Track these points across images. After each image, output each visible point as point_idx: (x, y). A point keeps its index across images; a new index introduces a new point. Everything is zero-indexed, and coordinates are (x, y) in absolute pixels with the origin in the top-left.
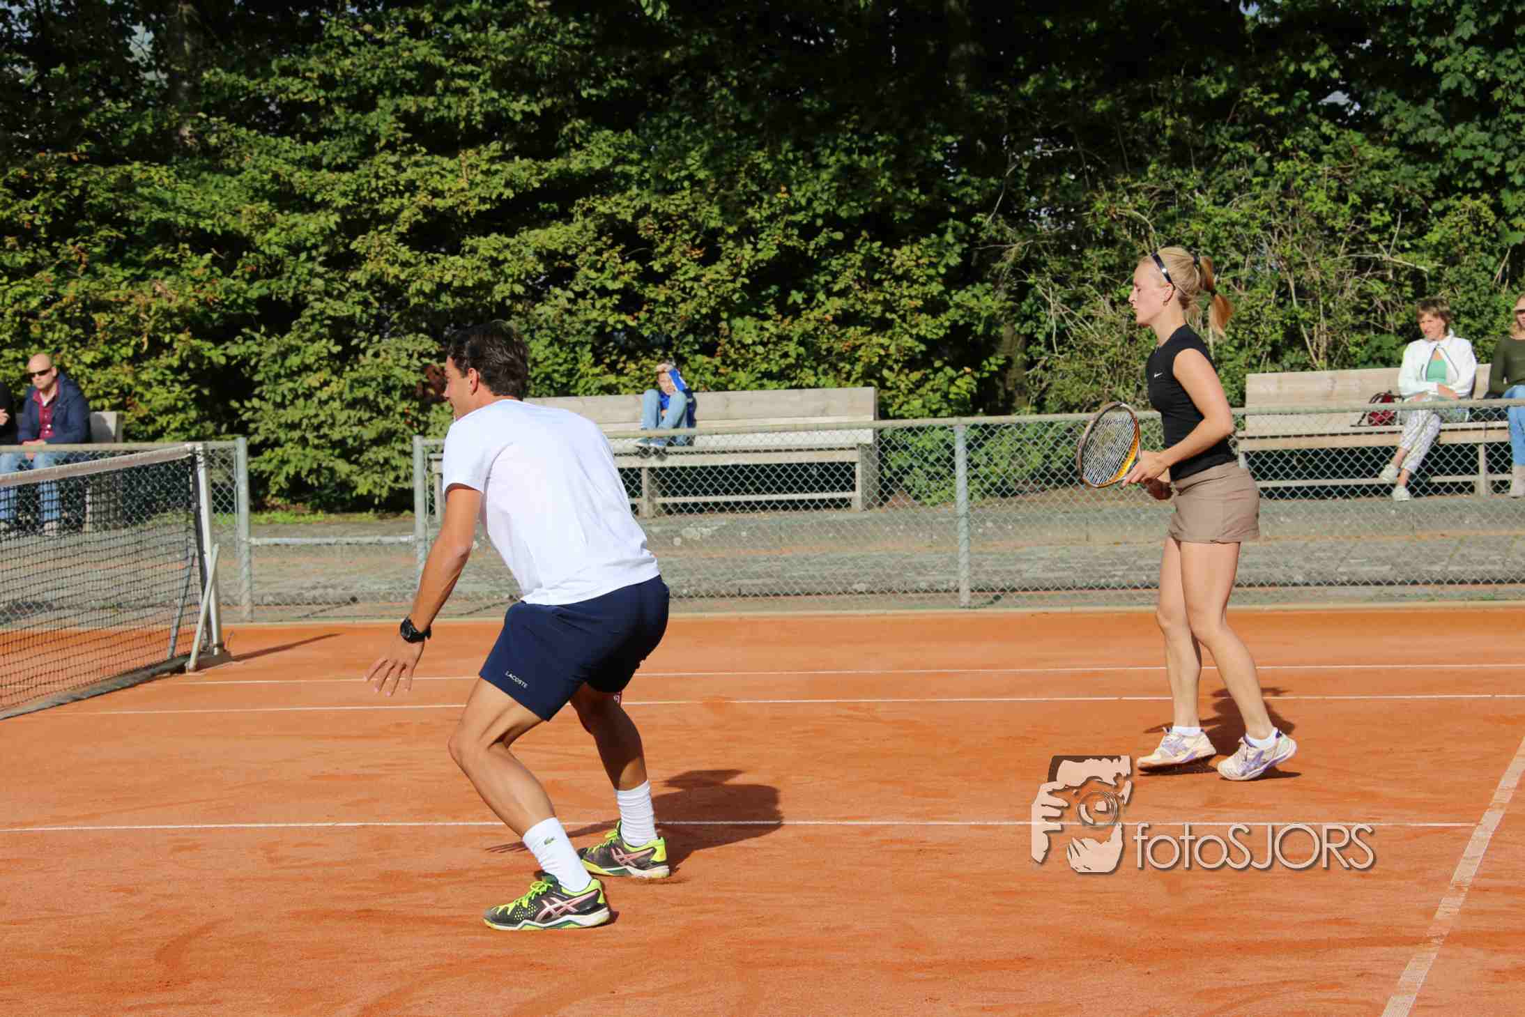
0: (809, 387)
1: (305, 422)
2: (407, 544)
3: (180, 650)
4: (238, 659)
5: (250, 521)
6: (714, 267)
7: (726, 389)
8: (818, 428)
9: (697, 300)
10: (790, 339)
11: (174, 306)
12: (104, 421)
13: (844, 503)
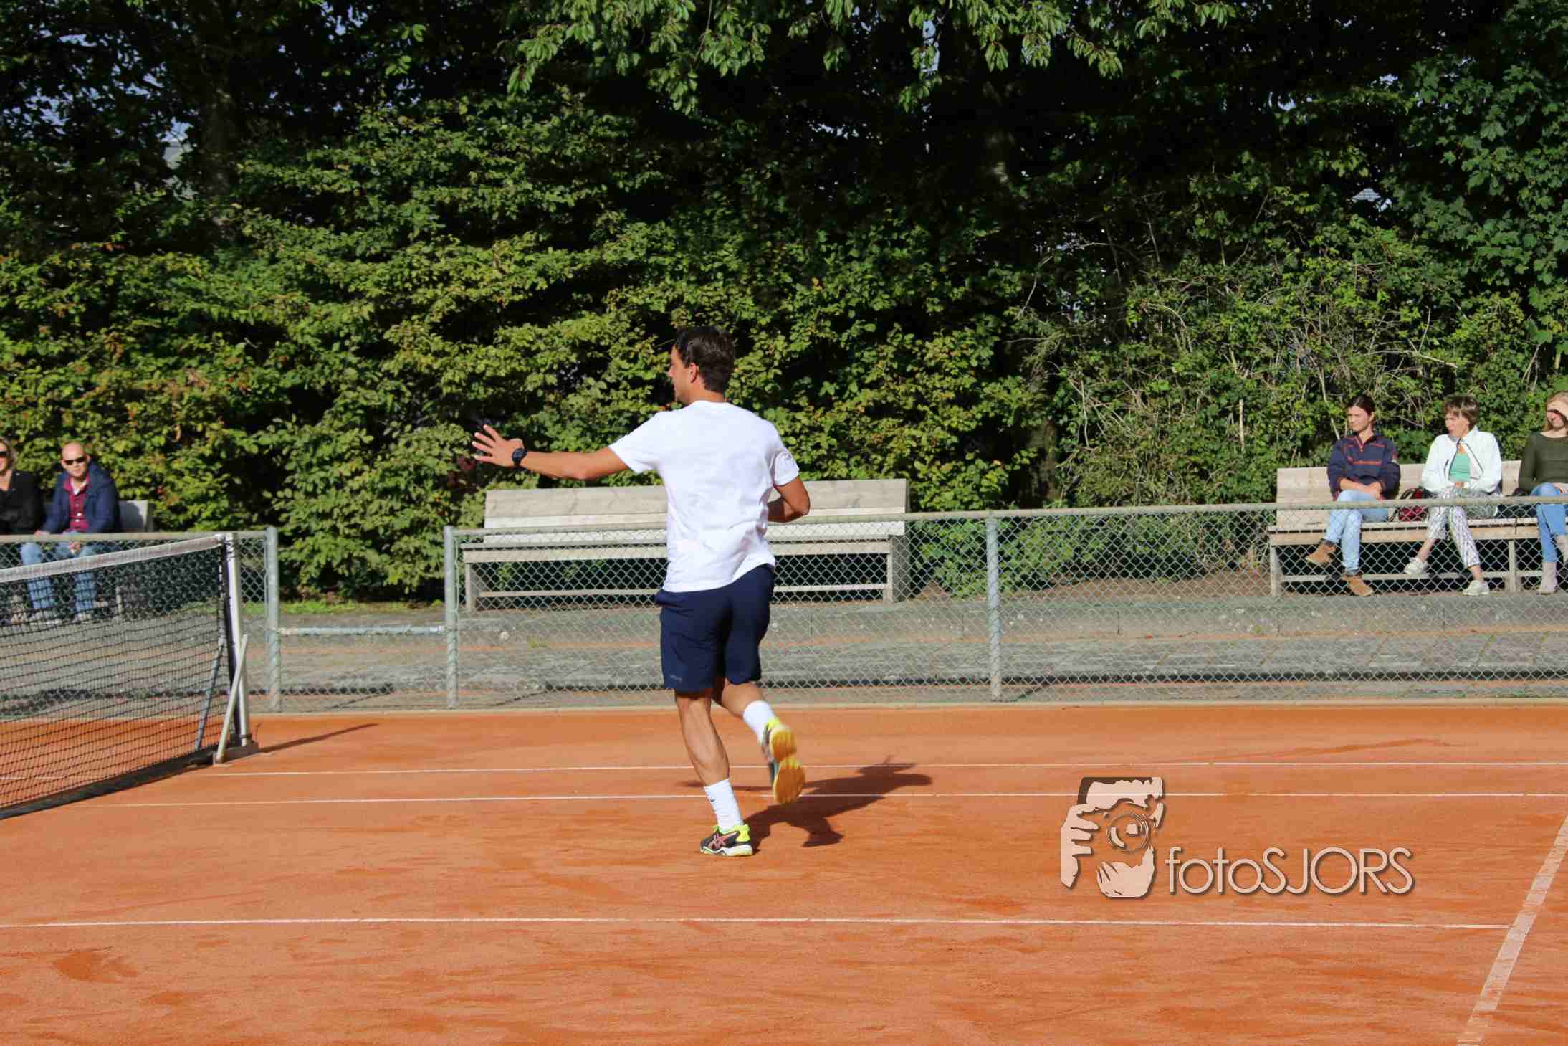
0: (841, 478)
1: (336, 511)
2: (436, 634)
3: (207, 743)
4: (266, 750)
5: (280, 610)
6: (746, 358)
8: (849, 520)
10: (821, 429)
11: (206, 395)
12: (136, 509)
13: (876, 594)
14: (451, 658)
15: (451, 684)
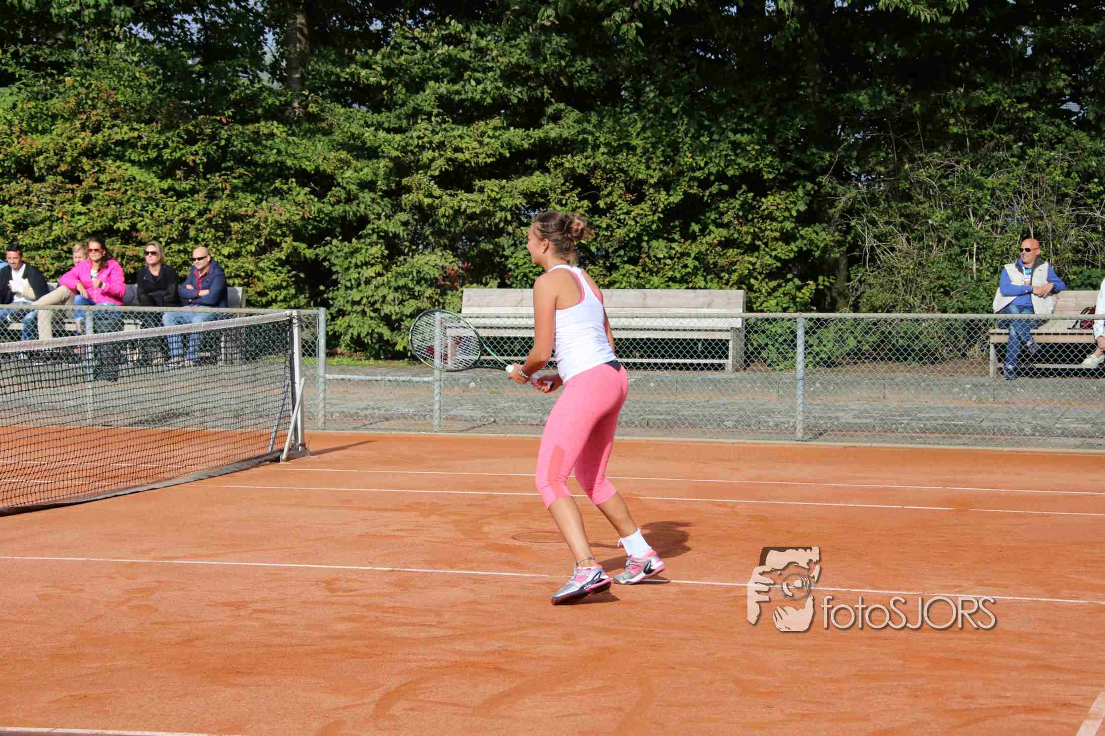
0: (700, 288)
1: (365, 300)
2: (428, 382)
3: (277, 447)
4: (314, 454)
5: (326, 363)
6: (640, 206)
7: (644, 287)
8: (705, 316)
9: (628, 227)
10: (688, 255)
11: (283, 219)
12: (236, 293)
13: (720, 367)
14: (437, 398)
15: (436, 415)
